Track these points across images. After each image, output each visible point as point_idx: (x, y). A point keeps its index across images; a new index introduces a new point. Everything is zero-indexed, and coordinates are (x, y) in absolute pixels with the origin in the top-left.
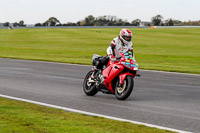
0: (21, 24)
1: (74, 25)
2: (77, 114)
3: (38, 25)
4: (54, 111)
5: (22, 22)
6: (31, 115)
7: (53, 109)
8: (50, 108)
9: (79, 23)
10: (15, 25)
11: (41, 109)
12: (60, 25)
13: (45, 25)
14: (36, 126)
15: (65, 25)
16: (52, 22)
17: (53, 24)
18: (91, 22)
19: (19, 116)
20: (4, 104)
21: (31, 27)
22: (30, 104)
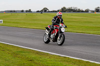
0: (30, 11)
1: (56, 11)
2: (56, 55)
3: (38, 11)
4: (44, 54)
5: (30, 10)
6: (33, 56)
7: (44, 53)
8: (42, 53)
9: (58, 11)
10: (27, 11)
11: (38, 53)
12: (49, 11)
13: (41, 11)
14: (35, 61)
15: (51, 12)
16: (45, 10)
17: (45, 11)
18: (65, 10)
19: (27, 56)
20: (20, 50)
21: (34, 12)
22: (33, 50)
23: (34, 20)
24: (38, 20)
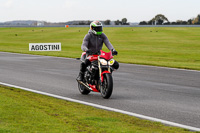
0: (124, 22)
1: (184, 23)
2: (178, 128)
3: (143, 23)
4: (150, 124)
5: (125, 20)
7: (150, 122)
8: (146, 121)
9: (190, 21)
10: (117, 23)
11: (136, 122)
12: (168, 23)
13: (151, 23)
15: (174, 23)
16: (160, 20)
17: (160, 22)
19: (109, 130)
20: (93, 115)
21: (134, 25)
22: (124, 115)
23: (132, 43)
24: (142, 43)
